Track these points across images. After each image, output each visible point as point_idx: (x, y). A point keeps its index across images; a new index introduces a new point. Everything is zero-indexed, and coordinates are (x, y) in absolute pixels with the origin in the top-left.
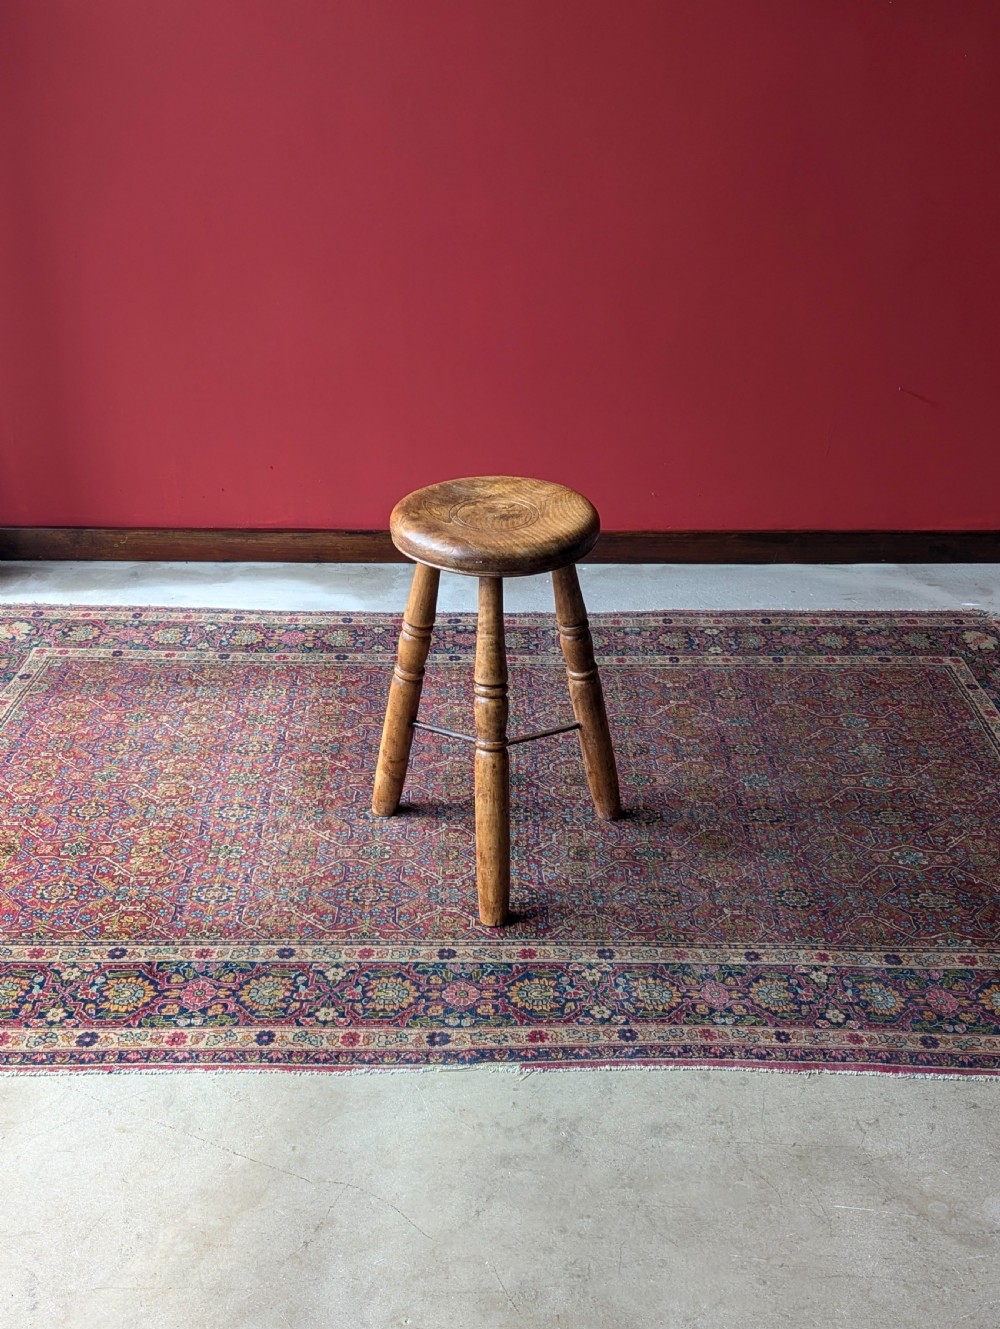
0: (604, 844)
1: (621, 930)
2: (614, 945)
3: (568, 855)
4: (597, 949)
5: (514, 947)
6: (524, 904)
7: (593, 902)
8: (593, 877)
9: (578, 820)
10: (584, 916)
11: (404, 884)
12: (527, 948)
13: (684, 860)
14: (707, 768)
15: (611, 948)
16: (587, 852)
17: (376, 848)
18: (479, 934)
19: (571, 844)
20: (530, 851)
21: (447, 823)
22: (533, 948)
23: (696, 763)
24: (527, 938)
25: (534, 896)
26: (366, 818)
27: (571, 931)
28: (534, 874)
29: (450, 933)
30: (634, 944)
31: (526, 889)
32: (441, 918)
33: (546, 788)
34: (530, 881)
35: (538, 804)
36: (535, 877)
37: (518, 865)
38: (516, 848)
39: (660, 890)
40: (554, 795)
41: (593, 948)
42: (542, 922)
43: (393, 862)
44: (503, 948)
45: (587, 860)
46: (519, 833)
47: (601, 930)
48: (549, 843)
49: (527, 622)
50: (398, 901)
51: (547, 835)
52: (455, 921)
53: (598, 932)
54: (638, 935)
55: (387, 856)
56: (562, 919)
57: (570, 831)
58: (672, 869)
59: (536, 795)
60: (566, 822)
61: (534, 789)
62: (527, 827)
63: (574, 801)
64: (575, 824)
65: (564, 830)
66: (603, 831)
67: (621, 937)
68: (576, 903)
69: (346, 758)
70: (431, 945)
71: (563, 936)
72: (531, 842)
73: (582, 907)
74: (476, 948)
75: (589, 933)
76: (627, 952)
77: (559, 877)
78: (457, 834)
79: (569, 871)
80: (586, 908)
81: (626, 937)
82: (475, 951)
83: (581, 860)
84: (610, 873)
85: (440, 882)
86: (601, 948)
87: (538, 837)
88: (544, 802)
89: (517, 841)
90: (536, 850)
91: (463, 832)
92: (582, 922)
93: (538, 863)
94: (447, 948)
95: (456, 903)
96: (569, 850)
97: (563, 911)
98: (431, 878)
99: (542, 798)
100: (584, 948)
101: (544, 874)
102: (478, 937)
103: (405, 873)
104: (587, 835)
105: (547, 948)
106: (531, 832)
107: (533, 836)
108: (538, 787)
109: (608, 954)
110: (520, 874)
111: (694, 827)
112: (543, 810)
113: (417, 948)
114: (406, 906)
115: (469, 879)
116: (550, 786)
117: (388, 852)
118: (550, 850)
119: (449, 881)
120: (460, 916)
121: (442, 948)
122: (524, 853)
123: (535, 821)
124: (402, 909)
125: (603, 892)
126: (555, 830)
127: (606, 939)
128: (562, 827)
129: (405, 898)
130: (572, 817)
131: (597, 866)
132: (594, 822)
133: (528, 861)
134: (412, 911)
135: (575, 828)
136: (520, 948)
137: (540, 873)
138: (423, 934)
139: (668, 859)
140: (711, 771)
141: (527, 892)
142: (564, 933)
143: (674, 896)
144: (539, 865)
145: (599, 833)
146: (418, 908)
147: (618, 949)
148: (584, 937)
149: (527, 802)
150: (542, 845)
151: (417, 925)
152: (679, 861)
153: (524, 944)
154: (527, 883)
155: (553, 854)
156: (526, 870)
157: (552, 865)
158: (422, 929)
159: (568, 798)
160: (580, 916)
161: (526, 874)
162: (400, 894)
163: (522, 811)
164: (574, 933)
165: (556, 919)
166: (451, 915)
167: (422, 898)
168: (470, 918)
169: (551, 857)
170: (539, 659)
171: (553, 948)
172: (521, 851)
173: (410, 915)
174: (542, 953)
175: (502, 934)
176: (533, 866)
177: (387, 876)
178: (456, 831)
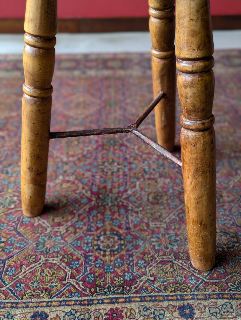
0: (173, 189)
1: (197, 279)
2: (193, 298)
3: (148, 200)
4: (179, 304)
5: (103, 306)
6: (114, 251)
7: (170, 246)
8: (167, 220)
9: (154, 170)
10: (163, 263)
11: (19, 233)
12: (115, 306)
13: (233, 201)
14: (232, 130)
15: (191, 302)
16: (161, 196)
17: (6, 198)
18: (73, 290)
19: (150, 190)
20: (120, 197)
21: (63, 176)
22: (119, 306)
23: (224, 127)
24: (114, 293)
25: (122, 242)
26: (7, 173)
27: (153, 282)
28: (123, 218)
29: (46, 290)
30: (209, 297)
31: (116, 235)
32: (43, 271)
33: (132, 147)
34: (120, 227)
35: (126, 159)
36: (123, 222)
37: (110, 210)
38: (110, 195)
39: (221, 232)
40: (137, 152)
41: (174, 303)
42: (128, 272)
43: (17, 211)
44: (92, 308)
45: (162, 204)
46: (113, 182)
47: (179, 279)
48: (134, 190)
49: (122, 56)
50: (10, 252)
51: (132, 183)
52: (54, 273)
53: (176, 283)
54: (212, 284)
55: (13, 206)
56: (145, 267)
57: (149, 179)
58: (225, 210)
59: (126, 152)
60: (145, 172)
61: (124, 148)
62: (118, 176)
63: (150, 156)
64: (151, 173)
65: (144, 179)
66: (171, 178)
67: (197, 288)
68: (157, 248)
69: (8, 130)
70: (27, 307)
71: (147, 289)
72: (122, 189)
73: (161, 253)
74: (67, 309)
75: (169, 284)
76: (205, 307)
77: (142, 221)
78: (69, 185)
79: (149, 215)
80: (164, 254)
81: (201, 286)
82: (66, 314)
83: (158, 204)
84: (181, 215)
85: (48, 231)
86: (181, 303)
87: (126, 184)
88: (131, 157)
89: (111, 190)
90: (125, 196)
91: (73, 183)
92: (162, 270)
93: (125, 207)
94: (40, 310)
95: (58, 252)
96: (149, 195)
97: (147, 258)
98: (42, 227)
99: (129, 154)
100: (166, 304)
101: (130, 218)
102: (71, 293)
103: (22, 222)
104: (161, 181)
105: (133, 306)
106: (121, 181)
107: (122, 184)
108: (126, 146)
109: (188, 311)
110: (112, 220)
111: (234, 173)
112: (130, 163)
113: (13, 311)
114: (15, 258)
115: (72, 226)
116: (135, 145)
117: (14, 202)
118: (135, 196)
119: (56, 229)
120: (59, 268)
121: (36, 310)
122: (116, 199)
123: (124, 172)
124: (10, 262)
125: (177, 235)
126: (138, 179)
127: (184, 290)
128: (143, 176)
129: (16, 248)
130: (150, 168)
131: (170, 209)
132: (165, 171)
133: (119, 206)
134: (19, 263)
135: (152, 177)
136: (108, 307)
137: (127, 218)
138: (22, 292)
139: (221, 200)
140: (235, 132)
141: (116, 238)
142: (147, 284)
143: (233, 237)
144: (127, 211)
145: (168, 180)
146: (25, 259)
147: (196, 303)
148: (165, 289)
149: (119, 158)
150: (129, 192)
151: (20, 282)
152: (229, 202)
153: (112, 303)
154: (117, 229)
155: (137, 199)
156: (116, 216)
157: (136, 210)
158: (23, 285)
159: (147, 153)
160: (161, 262)
161: (116, 219)
162: (13, 245)
163: (116, 164)
164: (156, 284)
165: (140, 268)
166: (51, 266)
167: (31, 247)
168: (68, 269)
169: (135, 202)
170: (128, 72)
171: (138, 305)
172: (114, 198)
173: (17, 269)
174: (128, 314)
175: (93, 290)
176: (122, 211)
177: (8, 225)
178: (68, 182)
